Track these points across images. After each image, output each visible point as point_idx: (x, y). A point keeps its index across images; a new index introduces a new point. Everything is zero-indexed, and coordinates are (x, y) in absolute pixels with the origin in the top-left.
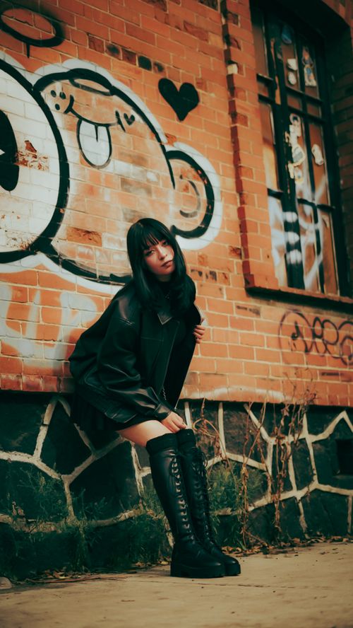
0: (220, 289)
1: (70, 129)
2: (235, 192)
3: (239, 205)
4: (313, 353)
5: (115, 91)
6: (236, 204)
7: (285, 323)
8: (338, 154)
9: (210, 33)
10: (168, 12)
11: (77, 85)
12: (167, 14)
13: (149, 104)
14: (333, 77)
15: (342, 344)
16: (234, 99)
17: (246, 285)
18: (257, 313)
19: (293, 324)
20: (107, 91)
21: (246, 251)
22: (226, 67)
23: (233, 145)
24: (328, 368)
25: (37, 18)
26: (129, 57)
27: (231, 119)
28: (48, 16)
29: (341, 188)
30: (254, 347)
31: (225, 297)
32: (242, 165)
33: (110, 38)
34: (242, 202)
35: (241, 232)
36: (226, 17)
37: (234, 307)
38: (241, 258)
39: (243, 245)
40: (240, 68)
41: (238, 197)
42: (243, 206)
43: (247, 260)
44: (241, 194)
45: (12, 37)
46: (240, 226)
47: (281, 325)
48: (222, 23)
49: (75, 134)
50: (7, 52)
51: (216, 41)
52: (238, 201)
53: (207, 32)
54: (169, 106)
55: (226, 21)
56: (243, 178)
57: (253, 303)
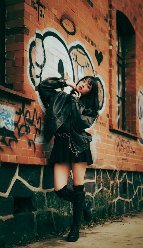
0: (104, 129)
1: (76, 68)
2: (108, 93)
3: (109, 98)
4: (121, 152)
5: (86, 54)
6: (108, 98)
7: (116, 141)
8: (126, 79)
9: (106, 33)
10: (98, 24)
11: (78, 51)
12: (98, 25)
13: (93, 59)
14: (127, 50)
15: (127, 149)
16: (111, 59)
17: (109, 128)
18: (111, 137)
19: (117, 142)
20: (84, 53)
21: (111, 116)
22: (109, 46)
23: (109, 76)
24: (123, 157)
25: (70, 23)
26: (89, 40)
27: (109, 66)
28: (73, 23)
29: (125, 91)
30: (110, 150)
31: (105, 132)
32: (112, 84)
33: (85, 33)
34: (111, 97)
35: (109, 108)
36: (111, 27)
37: (107, 136)
38: (109, 118)
39: (110, 113)
40: (113, 47)
41: (109, 95)
42: (111, 99)
43: (111, 119)
44: (111, 95)
45: (65, 31)
46: (109, 106)
47: (115, 142)
48: (109, 29)
49: (77, 69)
50: (63, 36)
51: (107, 36)
52: (109, 97)
53: (106, 32)
54: (97, 60)
55: (110, 29)
56: (112, 89)
57: (110, 134)
